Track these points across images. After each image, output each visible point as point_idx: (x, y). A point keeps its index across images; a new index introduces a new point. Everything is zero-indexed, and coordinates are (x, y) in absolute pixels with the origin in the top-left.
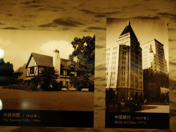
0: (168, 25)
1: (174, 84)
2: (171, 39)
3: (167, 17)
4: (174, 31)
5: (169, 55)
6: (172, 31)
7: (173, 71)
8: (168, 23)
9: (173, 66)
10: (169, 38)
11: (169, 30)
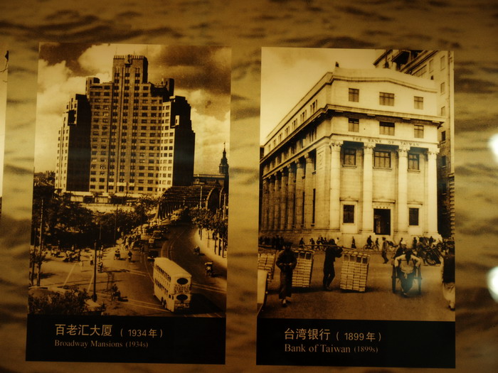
0: (7, 56)
1: (15, 230)
2: (13, 97)
3: (8, 34)
4: (24, 74)
5: (6, 144)
6: (19, 73)
7: (16, 190)
8: (8, 52)
9: (16, 177)
10: (8, 96)
11: (9, 72)
